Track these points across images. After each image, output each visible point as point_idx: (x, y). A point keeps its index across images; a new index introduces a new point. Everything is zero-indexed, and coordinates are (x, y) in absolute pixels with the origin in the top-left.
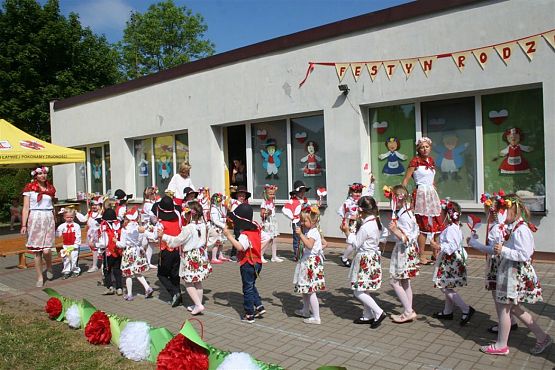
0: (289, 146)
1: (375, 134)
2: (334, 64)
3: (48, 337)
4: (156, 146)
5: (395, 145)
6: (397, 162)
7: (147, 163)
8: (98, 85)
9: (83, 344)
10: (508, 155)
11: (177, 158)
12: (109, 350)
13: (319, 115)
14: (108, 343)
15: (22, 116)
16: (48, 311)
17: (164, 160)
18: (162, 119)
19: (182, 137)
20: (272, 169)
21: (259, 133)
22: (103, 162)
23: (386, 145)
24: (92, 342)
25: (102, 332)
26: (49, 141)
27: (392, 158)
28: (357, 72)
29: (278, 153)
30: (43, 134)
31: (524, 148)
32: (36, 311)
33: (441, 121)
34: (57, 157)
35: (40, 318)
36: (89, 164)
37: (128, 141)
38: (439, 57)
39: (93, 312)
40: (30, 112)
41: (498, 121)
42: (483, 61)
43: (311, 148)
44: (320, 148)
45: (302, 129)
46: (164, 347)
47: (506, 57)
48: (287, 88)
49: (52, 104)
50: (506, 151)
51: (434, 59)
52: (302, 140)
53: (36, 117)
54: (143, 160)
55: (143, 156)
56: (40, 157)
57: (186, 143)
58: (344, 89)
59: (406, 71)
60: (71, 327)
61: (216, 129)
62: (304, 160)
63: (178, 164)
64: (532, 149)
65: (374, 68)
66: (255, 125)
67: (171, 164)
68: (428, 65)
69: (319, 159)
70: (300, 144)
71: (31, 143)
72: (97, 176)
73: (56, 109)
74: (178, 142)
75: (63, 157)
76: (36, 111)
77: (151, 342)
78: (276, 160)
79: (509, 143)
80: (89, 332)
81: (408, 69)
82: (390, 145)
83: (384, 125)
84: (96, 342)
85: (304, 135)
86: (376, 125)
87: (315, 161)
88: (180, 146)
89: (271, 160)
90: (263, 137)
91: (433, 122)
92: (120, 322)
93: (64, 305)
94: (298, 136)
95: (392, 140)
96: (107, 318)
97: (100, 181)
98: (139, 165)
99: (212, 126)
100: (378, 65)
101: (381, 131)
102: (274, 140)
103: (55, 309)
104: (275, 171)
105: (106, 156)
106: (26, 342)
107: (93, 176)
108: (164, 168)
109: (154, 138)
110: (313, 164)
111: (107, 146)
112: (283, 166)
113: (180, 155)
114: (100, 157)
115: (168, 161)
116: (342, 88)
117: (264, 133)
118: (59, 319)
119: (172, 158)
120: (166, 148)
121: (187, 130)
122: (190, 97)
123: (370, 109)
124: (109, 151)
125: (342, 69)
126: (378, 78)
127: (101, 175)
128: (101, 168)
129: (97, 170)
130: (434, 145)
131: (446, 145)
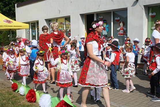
0: (112, 23)
1: (150, 18)
3: (12, 98)
9: (25, 102)
11: (66, 28)
12: (35, 105)
13: (125, 10)
14: (35, 102)
15: (4, 9)
16: (13, 88)
18: (60, 11)
19: (68, 19)
21: (100, 17)
22: (36, 29)
24: (29, 101)
25: (33, 98)
26: (15, 20)
29: (107, 26)
30: (13, 17)
32: (8, 88)
34: (18, 26)
35: (9, 91)
36: (31, 29)
37: (46, 20)
39: (29, 89)
40: (8, 8)
43: (121, 24)
44: (125, 24)
45: (118, 16)
46: (56, 105)
49: (16, 5)
52: (118, 21)
53: (10, 10)
56: (11, 26)
57: (70, 21)
60: (21, 95)
61: (82, 15)
62: (118, 29)
66: (98, 14)
69: (125, 29)
70: (117, 22)
71: (8, 21)
72: (34, 34)
73: (18, 7)
74: (66, 21)
75: (20, 26)
76: (10, 8)
77: (52, 103)
78: (107, 29)
80: (28, 97)
83: (154, 14)
84: (30, 101)
85: (119, 18)
86: (150, 14)
87: (123, 30)
88: (67, 23)
89: (104, 29)
90: (101, 19)
92: (40, 94)
93: (19, 86)
94: (116, 19)
96: (34, 92)
99: (80, 14)
101: (153, 17)
102: (106, 20)
103: (15, 88)
104: (106, 34)
105: (37, 26)
106: (3, 100)
107: (32, 34)
109: (56, 19)
110: (122, 31)
111: (38, 22)
112: (109, 32)
113: (67, 26)
114: (35, 27)
117: (102, 17)
118: (17, 91)
119: (64, 27)
120: (61, 23)
121: (70, 16)
122: (71, 2)
123: (148, 7)
124: (38, 24)
127: (35, 34)
128: (35, 31)
129: (34, 32)
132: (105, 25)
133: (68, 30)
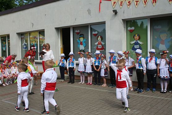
1: (129, 32)
2: (111, 1)
4: (31, 37)
6: (138, 45)
7: (26, 44)
8: (6, 9)
11: (40, 42)
13: (104, 23)
17: (34, 43)
18: (33, 25)
19: (42, 32)
20: (82, 47)
21: (76, 31)
22: (7, 43)
23: (134, 37)
27: (136, 44)
28: (121, 4)
29: (85, 40)
33: (159, 27)
37: (18, 34)
43: (99, 38)
44: (103, 38)
45: (95, 31)
48: (89, 11)
52: (95, 35)
54: (24, 43)
55: (25, 41)
57: (44, 35)
58: (115, 12)
59: (144, 3)
61: (57, 29)
62: (96, 44)
63: (40, 44)
65: (129, 2)
66: (75, 28)
67: (37, 45)
68: (155, 1)
69: (103, 43)
70: (94, 37)
74: (40, 35)
78: (84, 44)
82: (135, 37)
83: (133, 28)
85: (96, 33)
88: (41, 37)
89: (81, 44)
90: (78, 33)
91: (156, 27)
94: (94, 33)
95: (136, 35)
97: (5, 51)
98: (23, 45)
99: (55, 28)
100: (131, 1)
102: (83, 35)
104: (83, 49)
105: (8, 41)
109: (30, 33)
111: (8, 36)
112: (87, 47)
113: (41, 41)
114: (5, 41)
115: (36, 43)
116: (114, 11)
117: (79, 31)
119: (37, 42)
120: (35, 37)
121: (44, 30)
122: (45, 15)
123: (126, 21)
124: (9, 38)
125: (114, 2)
126: (131, 7)
127: (6, 49)
129: (4, 47)
130: (156, 37)
131: (162, 38)
132: (82, 39)
133: (42, 45)
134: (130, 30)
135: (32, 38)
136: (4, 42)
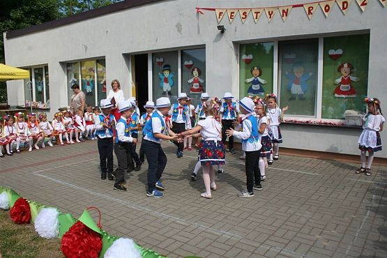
0: (180, 70)
1: (243, 64)
2: (214, 10)
4: (82, 68)
5: (258, 72)
6: (259, 85)
7: (75, 80)
10: (341, 83)
11: (98, 77)
12: (28, 229)
13: (202, 48)
17: (88, 78)
18: (86, 48)
19: (101, 61)
20: (167, 87)
21: (157, 60)
22: (44, 78)
23: (251, 72)
24: (16, 222)
25: (24, 214)
27: (256, 82)
28: (231, 16)
29: (171, 75)
31: (353, 78)
33: (293, 56)
36: (33, 80)
37: (62, 63)
38: (294, 6)
41: (335, 57)
42: (327, 11)
43: (196, 73)
44: (202, 73)
45: (190, 58)
47: (344, 8)
48: (179, 27)
49: (5, 34)
50: (339, 80)
51: (290, 8)
52: (189, 67)
54: (73, 78)
55: (73, 75)
58: (222, 29)
59: (269, 16)
61: (126, 56)
62: (190, 81)
63: (98, 81)
64: (359, 80)
65: (244, 13)
66: (156, 54)
67: (93, 82)
68: (285, 13)
69: (202, 81)
70: (187, 69)
72: (40, 89)
73: (8, 38)
74: (98, 64)
75: (12, 75)
77: (60, 224)
78: (171, 81)
79: (342, 75)
80: (13, 214)
81: (270, 15)
82: (254, 72)
83: (250, 57)
84: (19, 222)
85: (191, 63)
86: (244, 57)
87: (199, 82)
88: (101, 68)
89: (166, 80)
90: (160, 63)
91: (287, 56)
94: (186, 63)
95: (256, 68)
97: (42, 93)
98: (70, 82)
99: (123, 54)
100: (248, 12)
101: (248, 62)
102: (169, 66)
104: (169, 89)
105: (46, 75)
107: (37, 89)
108: (88, 85)
109: (82, 62)
110: (197, 84)
111: (46, 67)
113: (100, 75)
114: (42, 75)
115: (92, 79)
116: (220, 28)
117: (162, 60)
119: (94, 77)
120: (91, 70)
121: (105, 57)
122: (107, 32)
123: (240, 45)
125: (221, 13)
126: (247, 21)
127: (43, 89)
128: (43, 83)
129: (40, 85)
130: (287, 73)
131: (296, 74)
132: (167, 74)
133: (102, 83)
134: (246, 60)
135: (85, 70)
136: (39, 78)
